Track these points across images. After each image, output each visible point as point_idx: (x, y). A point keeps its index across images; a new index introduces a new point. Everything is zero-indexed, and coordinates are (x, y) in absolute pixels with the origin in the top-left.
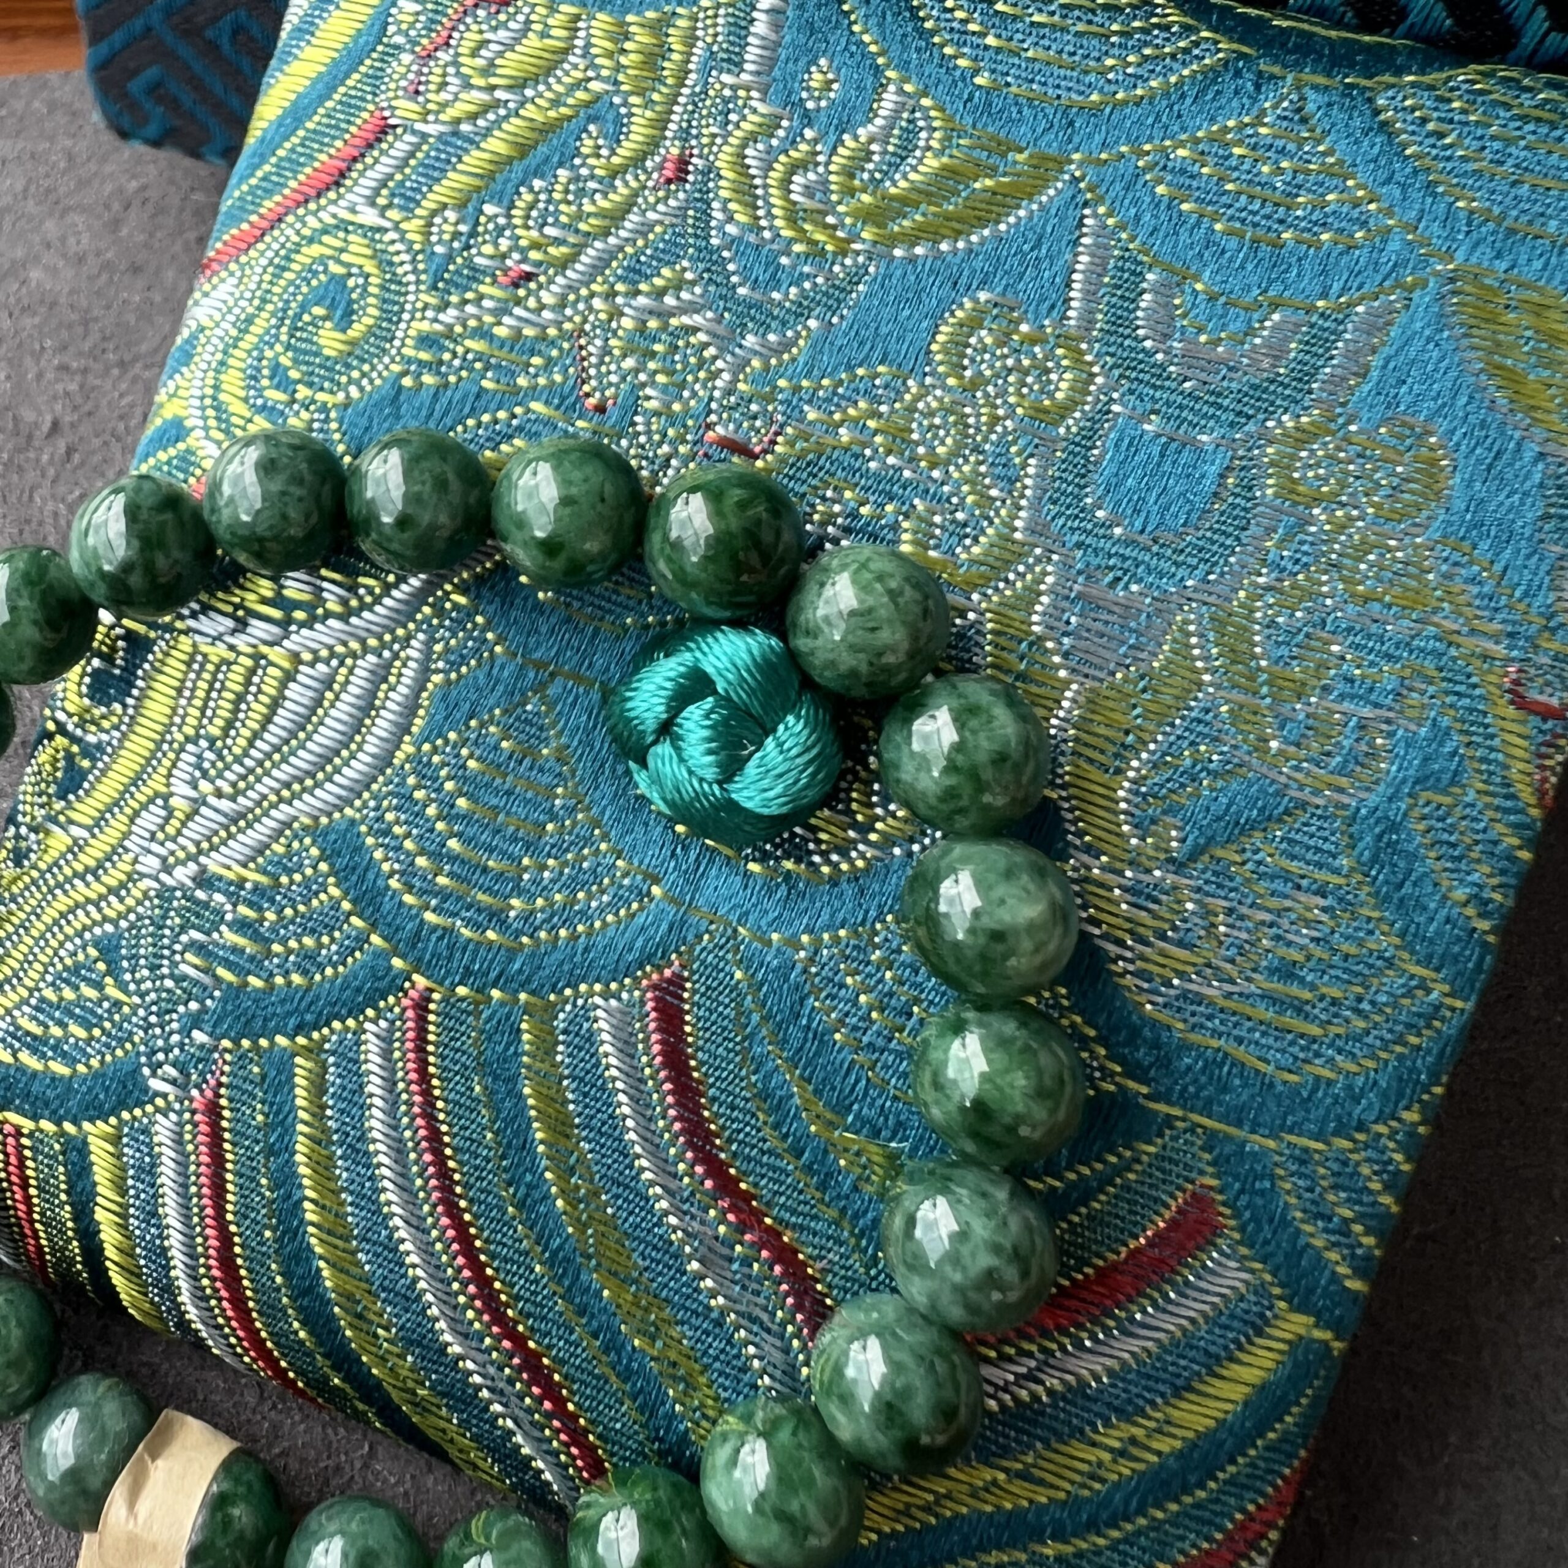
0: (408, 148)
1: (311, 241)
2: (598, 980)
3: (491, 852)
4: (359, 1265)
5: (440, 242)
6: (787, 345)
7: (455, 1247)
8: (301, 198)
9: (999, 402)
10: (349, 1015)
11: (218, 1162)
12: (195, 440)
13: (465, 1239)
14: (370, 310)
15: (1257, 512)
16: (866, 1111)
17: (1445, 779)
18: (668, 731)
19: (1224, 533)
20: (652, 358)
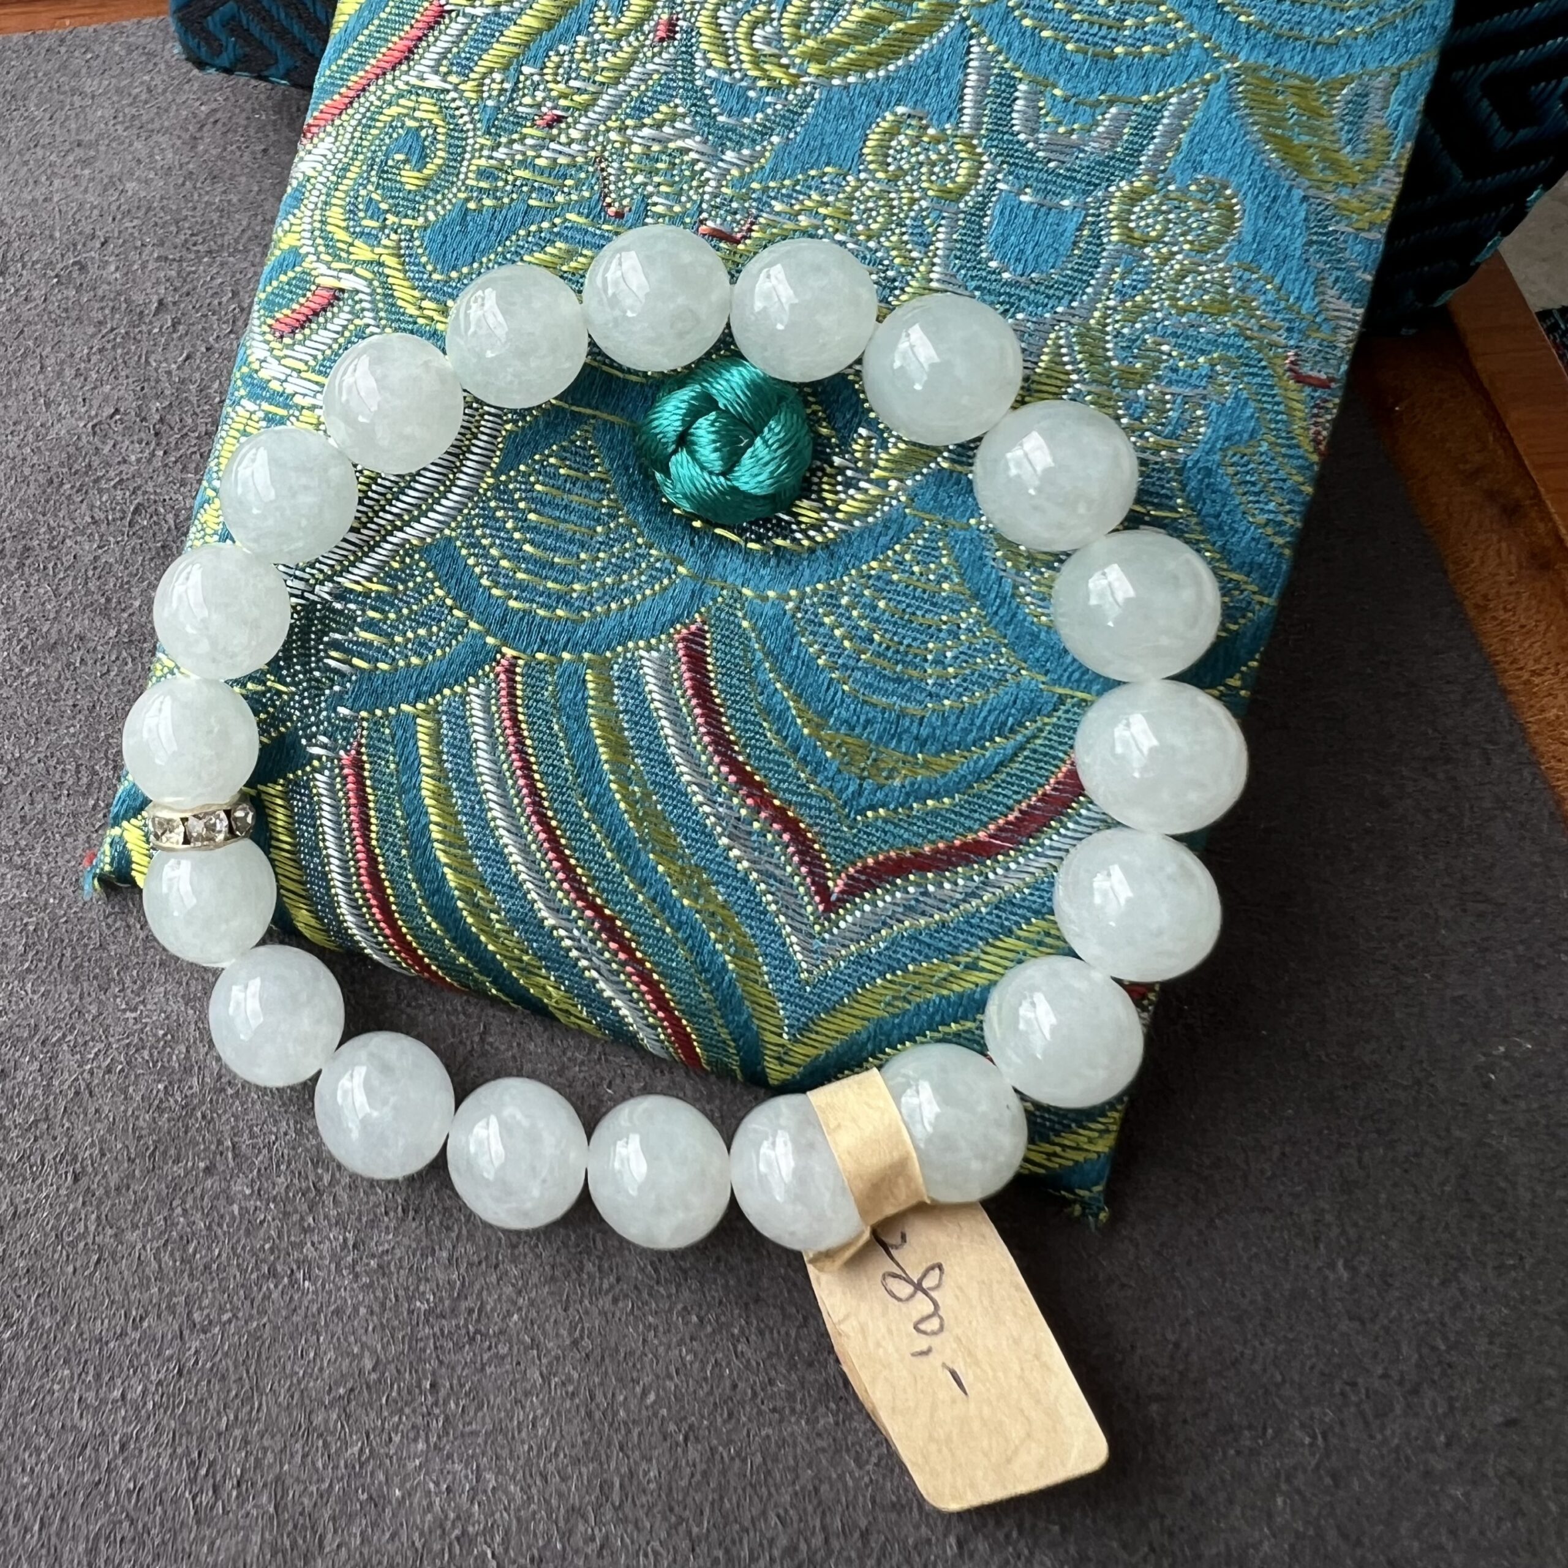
0: (460, 27)
1: (390, 104)
2: (641, 638)
3: (556, 552)
4: (472, 866)
5: (490, 97)
6: (755, 157)
7: (546, 845)
8: (379, 71)
9: (915, 187)
10: (456, 682)
11: (363, 802)
12: (309, 263)
13: (553, 839)
14: (439, 153)
15: (1105, 254)
16: (844, 714)
17: (1246, 436)
18: (684, 440)
19: (1081, 272)
20: (657, 174)
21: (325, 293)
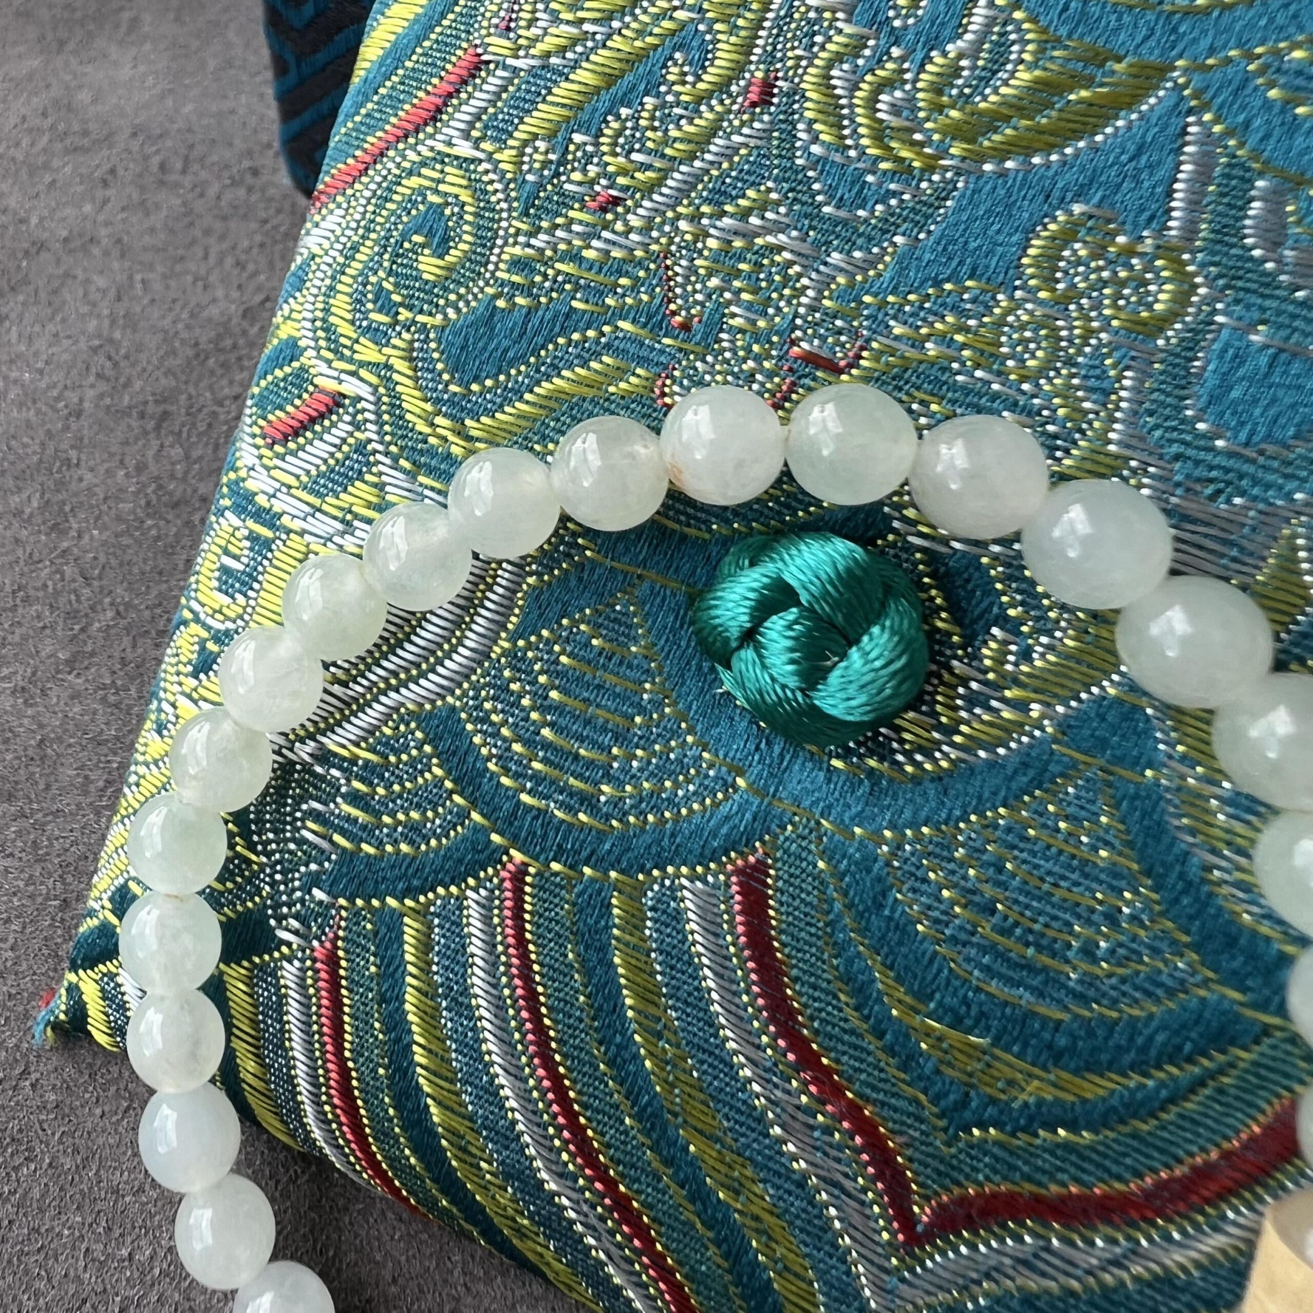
0: (500, 82)
1: (410, 173)
2: (684, 864)
3: (582, 742)
5: (531, 170)
6: (872, 262)
7: (551, 1095)
8: (400, 133)
9: (1093, 314)
10: (452, 882)
12: (308, 358)
13: (559, 1089)
14: (466, 237)
18: (751, 638)
20: (737, 277)
21: (322, 397)
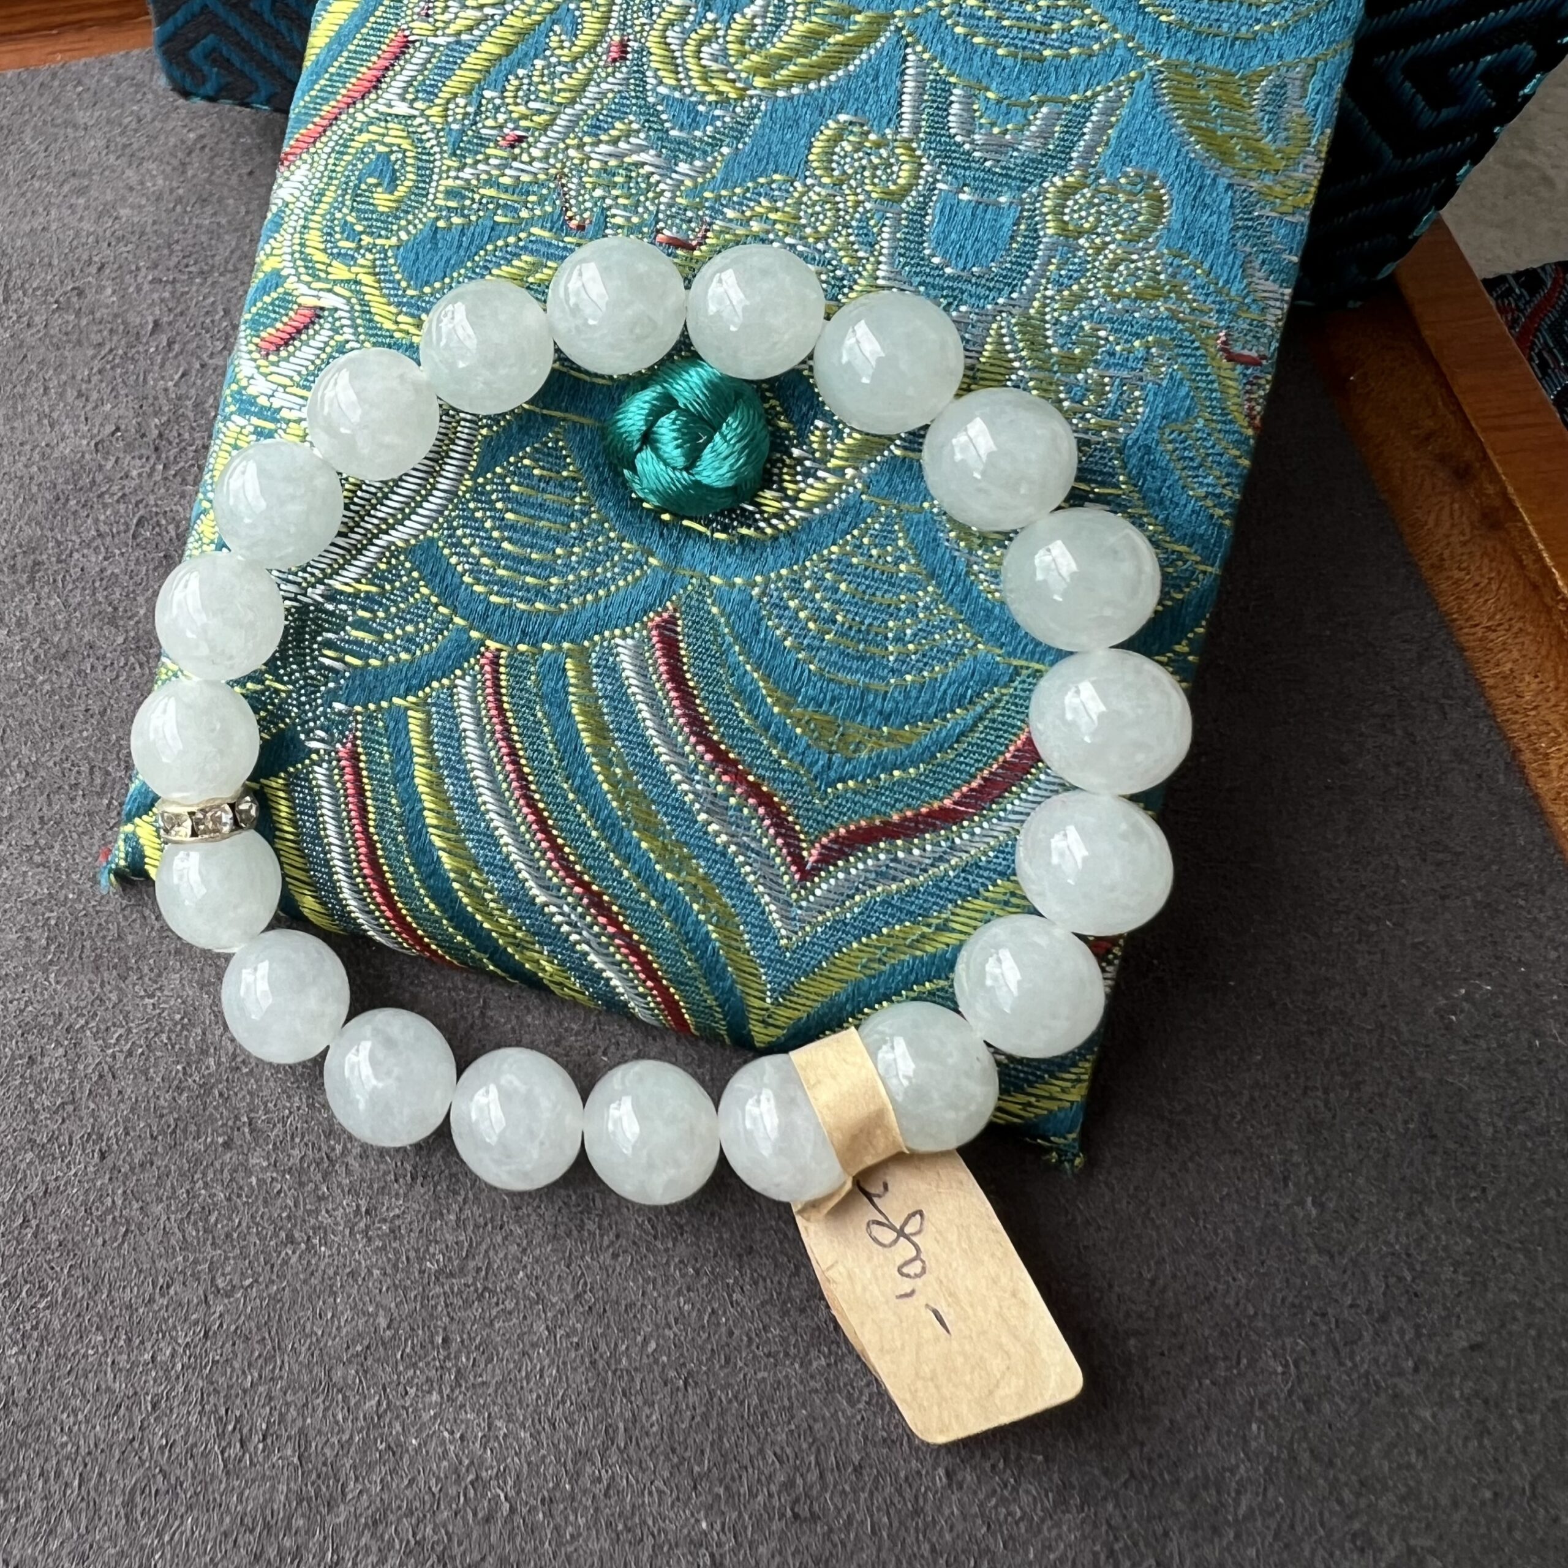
0: (425, 56)
1: (361, 131)
2: (616, 627)
3: (533, 548)
4: (466, 848)
5: (455, 121)
6: (708, 168)
7: (534, 827)
8: (350, 101)
9: (859, 190)
10: (443, 676)
11: (360, 792)
12: (290, 284)
13: (541, 821)
14: (409, 176)
15: (1041, 246)
16: (810, 692)
17: (1182, 414)
18: (648, 438)
19: (1020, 264)
20: (614, 187)
21: (306, 312)
